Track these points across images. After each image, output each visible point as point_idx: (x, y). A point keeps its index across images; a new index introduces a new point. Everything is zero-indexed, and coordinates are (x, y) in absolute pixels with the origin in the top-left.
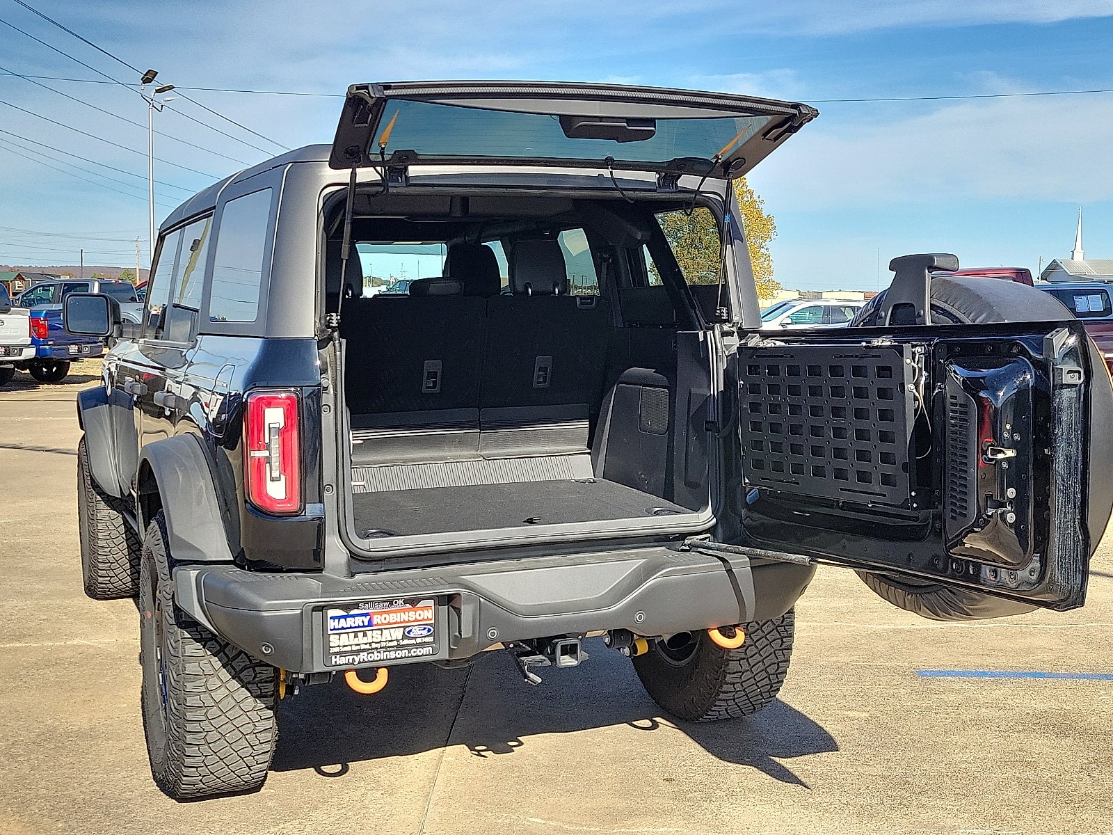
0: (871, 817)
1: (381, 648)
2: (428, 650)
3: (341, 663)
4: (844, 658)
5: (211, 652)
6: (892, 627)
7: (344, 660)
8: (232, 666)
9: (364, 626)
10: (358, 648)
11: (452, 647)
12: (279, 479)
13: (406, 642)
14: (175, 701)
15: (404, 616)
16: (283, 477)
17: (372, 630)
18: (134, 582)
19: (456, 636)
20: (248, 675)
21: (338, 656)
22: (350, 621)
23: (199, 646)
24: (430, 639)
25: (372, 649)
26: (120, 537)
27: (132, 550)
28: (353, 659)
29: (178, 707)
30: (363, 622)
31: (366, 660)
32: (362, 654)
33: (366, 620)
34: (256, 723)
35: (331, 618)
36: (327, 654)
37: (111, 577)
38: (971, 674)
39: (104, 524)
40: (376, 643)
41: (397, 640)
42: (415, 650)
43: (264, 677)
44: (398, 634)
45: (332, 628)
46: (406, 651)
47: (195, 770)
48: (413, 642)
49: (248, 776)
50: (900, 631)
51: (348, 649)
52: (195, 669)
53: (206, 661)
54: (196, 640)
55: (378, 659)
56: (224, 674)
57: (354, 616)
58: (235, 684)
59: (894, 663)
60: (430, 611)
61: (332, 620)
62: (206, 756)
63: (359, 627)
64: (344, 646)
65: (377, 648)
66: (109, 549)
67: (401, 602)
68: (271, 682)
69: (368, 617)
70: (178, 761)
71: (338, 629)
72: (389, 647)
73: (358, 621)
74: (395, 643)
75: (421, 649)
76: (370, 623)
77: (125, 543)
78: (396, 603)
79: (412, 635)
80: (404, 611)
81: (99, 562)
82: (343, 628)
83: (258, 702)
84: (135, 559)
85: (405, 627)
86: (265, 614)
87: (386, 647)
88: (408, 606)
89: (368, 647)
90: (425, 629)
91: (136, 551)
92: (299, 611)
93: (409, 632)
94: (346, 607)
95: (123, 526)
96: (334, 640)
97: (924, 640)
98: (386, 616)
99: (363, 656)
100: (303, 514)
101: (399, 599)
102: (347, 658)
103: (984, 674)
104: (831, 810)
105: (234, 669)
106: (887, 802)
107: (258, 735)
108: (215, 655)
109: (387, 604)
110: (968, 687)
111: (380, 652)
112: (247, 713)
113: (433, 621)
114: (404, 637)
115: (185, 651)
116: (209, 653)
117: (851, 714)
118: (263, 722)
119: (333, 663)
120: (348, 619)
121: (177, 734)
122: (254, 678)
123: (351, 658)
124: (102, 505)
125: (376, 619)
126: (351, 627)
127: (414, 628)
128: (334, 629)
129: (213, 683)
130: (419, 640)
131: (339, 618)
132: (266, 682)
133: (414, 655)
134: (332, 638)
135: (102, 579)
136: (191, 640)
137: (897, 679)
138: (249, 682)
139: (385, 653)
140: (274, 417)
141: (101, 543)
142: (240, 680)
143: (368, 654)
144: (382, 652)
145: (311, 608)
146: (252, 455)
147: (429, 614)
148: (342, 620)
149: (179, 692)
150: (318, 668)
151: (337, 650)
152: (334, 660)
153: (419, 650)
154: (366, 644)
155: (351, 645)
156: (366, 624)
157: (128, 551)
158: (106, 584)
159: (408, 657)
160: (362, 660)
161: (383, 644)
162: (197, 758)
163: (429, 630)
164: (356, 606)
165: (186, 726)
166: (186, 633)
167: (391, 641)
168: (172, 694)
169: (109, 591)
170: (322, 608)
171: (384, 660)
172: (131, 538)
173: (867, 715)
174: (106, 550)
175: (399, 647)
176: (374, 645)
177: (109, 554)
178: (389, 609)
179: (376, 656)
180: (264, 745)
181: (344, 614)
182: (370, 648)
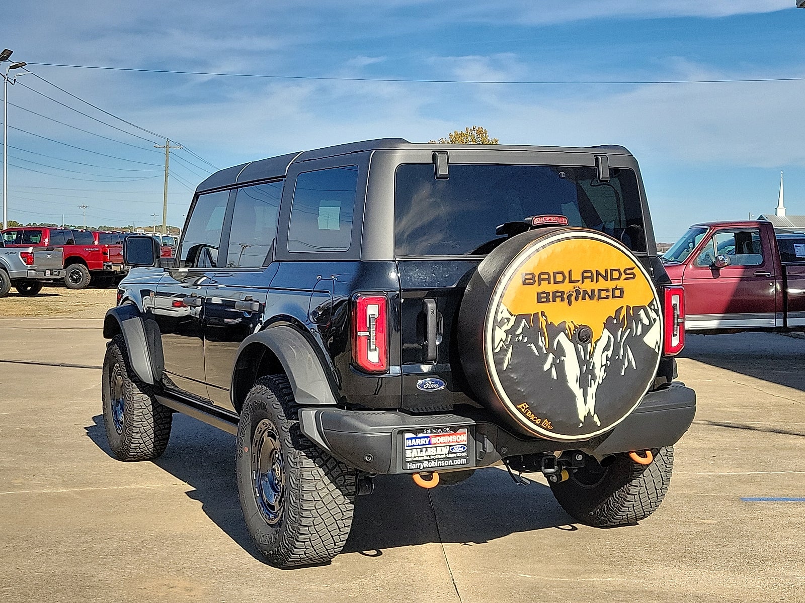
0: (740, 572)
1: (436, 459)
2: (463, 461)
3: (413, 468)
4: (686, 491)
5: (318, 464)
6: (713, 474)
7: (414, 466)
8: (331, 474)
9: (426, 445)
10: (422, 458)
11: (478, 459)
12: (374, 350)
13: (451, 455)
14: (294, 498)
15: (449, 439)
16: (377, 349)
17: (431, 447)
18: (156, 448)
19: (481, 452)
20: (340, 480)
21: (411, 463)
22: (418, 441)
23: (311, 461)
24: (465, 454)
25: (431, 459)
26: (149, 414)
27: (157, 423)
28: (420, 466)
29: (296, 501)
30: (425, 442)
31: (427, 466)
32: (425, 462)
33: (427, 440)
34: (344, 513)
35: (407, 439)
36: (404, 462)
37: (140, 444)
38: (778, 499)
39: (139, 404)
40: (433, 455)
41: (446, 454)
42: (456, 461)
43: (350, 482)
44: (446, 450)
45: (408, 445)
46: (451, 461)
47: (303, 543)
48: (454, 455)
49: (332, 550)
50: (720, 476)
51: (417, 459)
52: (309, 476)
53: (316, 471)
54: (309, 457)
55: (434, 466)
56: (326, 480)
57: (420, 438)
58: (332, 487)
59: (723, 494)
60: (465, 435)
61: (407, 440)
62: (312, 534)
63: (423, 445)
64: (415, 457)
65: (433, 459)
66: (141, 422)
67: (448, 429)
68: (354, 485)
69: (429, 439)
70: (292, 538)
71: (411, 446)
72: (441, 458)
73: (423, 441)
74: (444, 456)
75: (459, 460)
76: (430, 443)
77: (152, 418)
78: (445, 430)
79: (454, 451)
80: (449, 435)
81: (133, 432)
82: (414, 445)
83: (346, 498)
84: (158, 430)
85: (450, 446)
86: (369, 435)
87: (439, 459)
88: (452, 432)
89: (428, 458)
90: (462, 447)
91: (160, 424)
92: (389, 434)
93: (452, 449)
94: (415, 432)
95: (151, 406)
96: (409, 453)
97: (739, 481)
98: (439, 438)
99: (426, 464)
100: (388, 373)
101: (447, 427)
102: (416, 464)
103: (788, 499)
104: (713, 569)
105: (332, 476)
106: (748, 565)
107: (344, 521)
108: (320, 467)
109: (440, 430)
110: (779, 507)
111: (435, 461)
112: (339, 506)
113: (466, 443)
114: (450, 452)
115: (302, 464)
116: (317, 466)
117: (706, 521)
118: (348, 512)
119: (408, 468)
120: (417, 440)
121: (294, 519)
122: (344, 483)
123: (419, 464)
124: (137, 390)
125: (433, 440)
126: (418, 445)
127: (455, 446)
128: (409, 446)
129: (320, 485)
130: (458, 455)
131: (411, 439)
132: (350, 485)
133: (456, 464)
134: (407, 452)
135: (134, 445)
136: (305, 457)
137: (728, 503)
138: (341, 486)
139: (439, 462)
140: (373, 310)
141: (136, 418)
142: (336, 484)
143: (429, 462)
144: (437, 461)
145: (397, 431)
146: (359, 335)
147: (464, 438)
148: (414, 440)
149: (297, 491)
150: (399, 471)
151: (410, 459)
152: (408, 466)
153: (458, 460)
154: (427, 456)
155: (419, 457)
156: (427, 443)
157: (154, 424)
158: (136, 449)
159: (452, 465)
160: (425, 467)
161: (437, 457)
162: (306, 535)
163: (464, 448)
164: (421, 431)
165: (302, 514)
166: (302, 452)
167: (442, 454)
168: (292, 493)
169: (137, 455)
170: (402, 432)
171: (438, 467)
172: (157, 414)
173: (716, 522)
174: (139, 423)
175: (446, 459)
176: (432, 457)
177: (141, 426)
178: (441, 434)
179: (433, 464)
180: (346, 528)
181: (415, 436)
182: (430, 458)
